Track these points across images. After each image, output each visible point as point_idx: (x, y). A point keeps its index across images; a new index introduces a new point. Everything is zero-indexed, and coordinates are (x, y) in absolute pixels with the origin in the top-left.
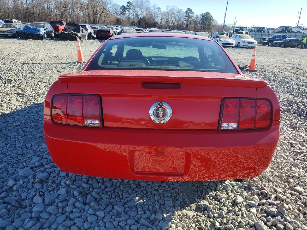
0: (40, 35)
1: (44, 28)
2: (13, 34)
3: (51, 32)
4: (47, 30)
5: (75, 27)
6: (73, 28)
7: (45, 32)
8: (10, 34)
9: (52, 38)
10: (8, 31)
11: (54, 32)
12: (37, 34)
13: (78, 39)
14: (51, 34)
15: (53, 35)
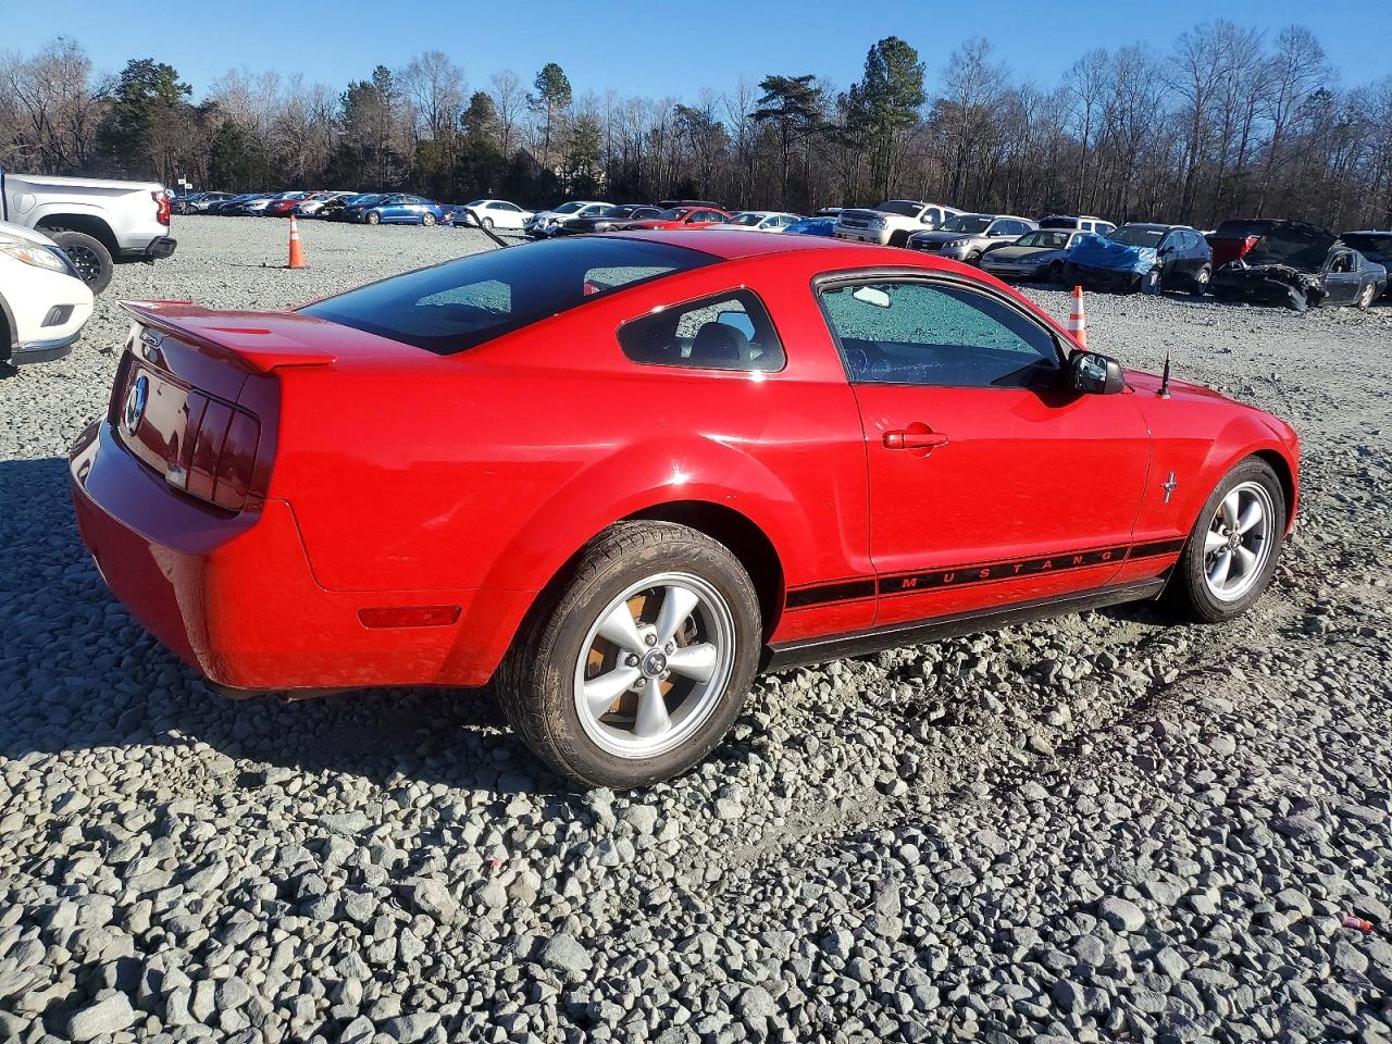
0: (1130, 274)
1: (1157, 247)
2: (1041, 268)
3: (1196, 264)
4: (1170, 258)
5: (1306, 246)
6: (1293, 247)
7: (1156, 265)
8: (1028, 269)
9: (1194, 293)
10: (1026, 257)
11: (1208, 265)
12: (1118, 273)
13: (1301, 301)
14: (1188, 275)
15: (1203, 277)
